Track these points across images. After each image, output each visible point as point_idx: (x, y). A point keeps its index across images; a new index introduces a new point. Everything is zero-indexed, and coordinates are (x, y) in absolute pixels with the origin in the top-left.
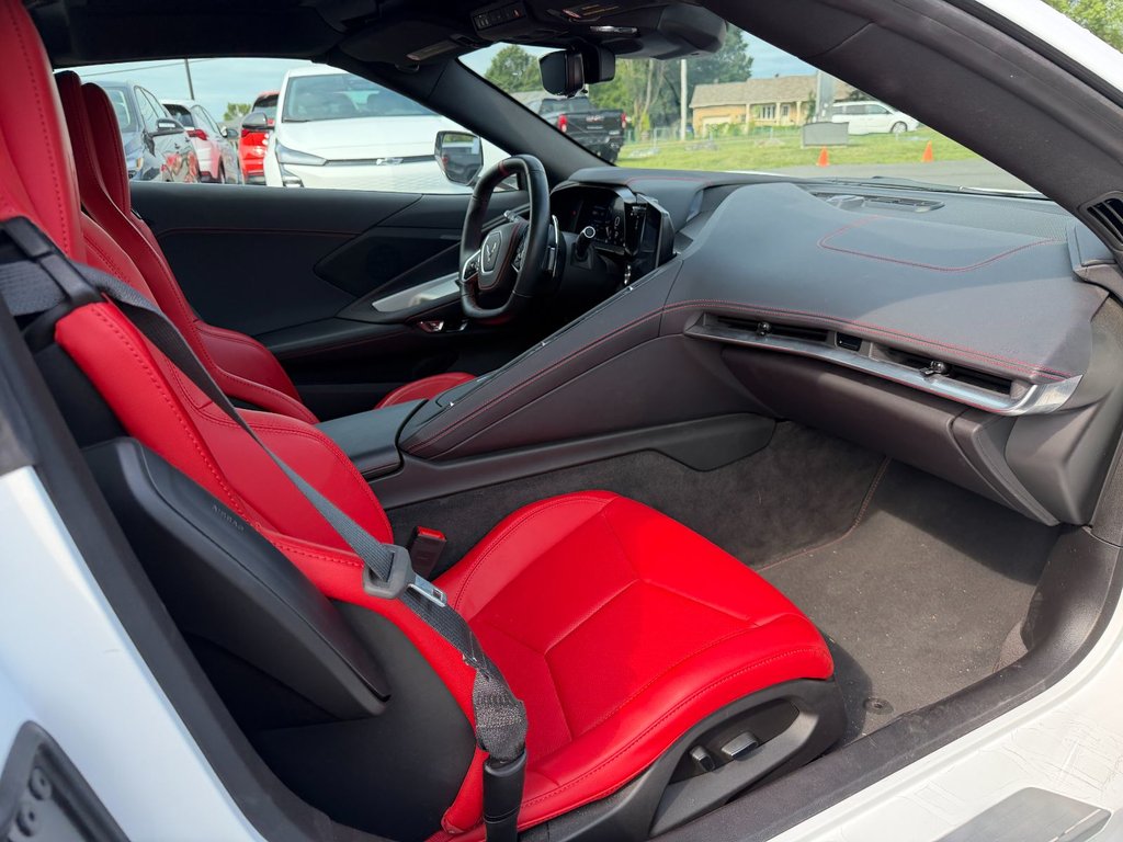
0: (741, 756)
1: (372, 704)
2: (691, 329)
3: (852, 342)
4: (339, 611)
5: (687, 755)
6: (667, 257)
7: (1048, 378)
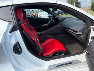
0: (58, 55)
1: (35, 46)
2: (61, 28)
3: (70, 29)
4: (33, 41)
5: (54, 54)
6: (60, 23)
7: (79, 32)
